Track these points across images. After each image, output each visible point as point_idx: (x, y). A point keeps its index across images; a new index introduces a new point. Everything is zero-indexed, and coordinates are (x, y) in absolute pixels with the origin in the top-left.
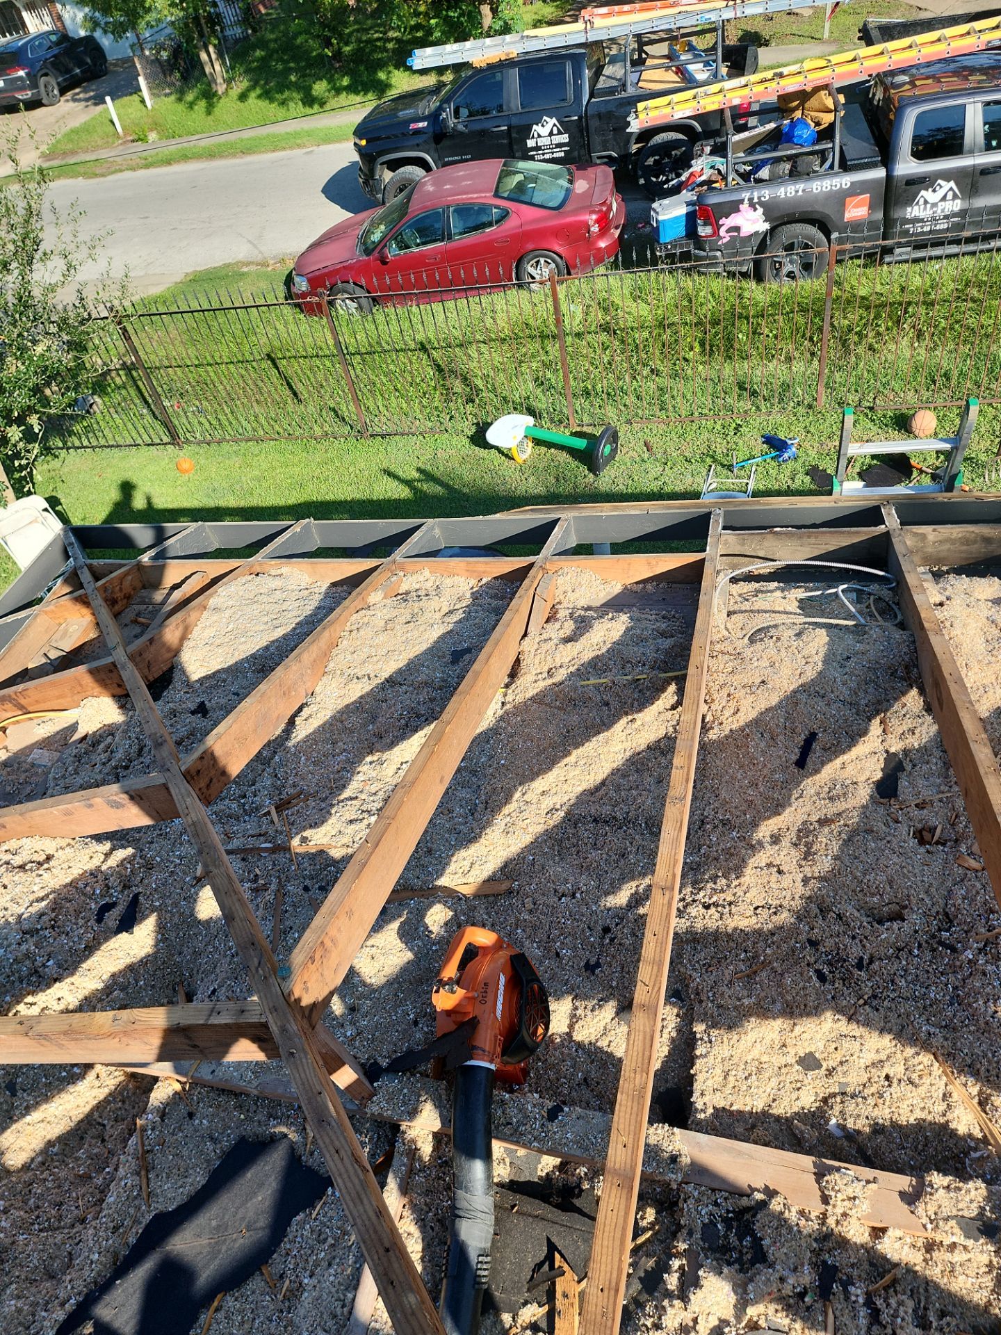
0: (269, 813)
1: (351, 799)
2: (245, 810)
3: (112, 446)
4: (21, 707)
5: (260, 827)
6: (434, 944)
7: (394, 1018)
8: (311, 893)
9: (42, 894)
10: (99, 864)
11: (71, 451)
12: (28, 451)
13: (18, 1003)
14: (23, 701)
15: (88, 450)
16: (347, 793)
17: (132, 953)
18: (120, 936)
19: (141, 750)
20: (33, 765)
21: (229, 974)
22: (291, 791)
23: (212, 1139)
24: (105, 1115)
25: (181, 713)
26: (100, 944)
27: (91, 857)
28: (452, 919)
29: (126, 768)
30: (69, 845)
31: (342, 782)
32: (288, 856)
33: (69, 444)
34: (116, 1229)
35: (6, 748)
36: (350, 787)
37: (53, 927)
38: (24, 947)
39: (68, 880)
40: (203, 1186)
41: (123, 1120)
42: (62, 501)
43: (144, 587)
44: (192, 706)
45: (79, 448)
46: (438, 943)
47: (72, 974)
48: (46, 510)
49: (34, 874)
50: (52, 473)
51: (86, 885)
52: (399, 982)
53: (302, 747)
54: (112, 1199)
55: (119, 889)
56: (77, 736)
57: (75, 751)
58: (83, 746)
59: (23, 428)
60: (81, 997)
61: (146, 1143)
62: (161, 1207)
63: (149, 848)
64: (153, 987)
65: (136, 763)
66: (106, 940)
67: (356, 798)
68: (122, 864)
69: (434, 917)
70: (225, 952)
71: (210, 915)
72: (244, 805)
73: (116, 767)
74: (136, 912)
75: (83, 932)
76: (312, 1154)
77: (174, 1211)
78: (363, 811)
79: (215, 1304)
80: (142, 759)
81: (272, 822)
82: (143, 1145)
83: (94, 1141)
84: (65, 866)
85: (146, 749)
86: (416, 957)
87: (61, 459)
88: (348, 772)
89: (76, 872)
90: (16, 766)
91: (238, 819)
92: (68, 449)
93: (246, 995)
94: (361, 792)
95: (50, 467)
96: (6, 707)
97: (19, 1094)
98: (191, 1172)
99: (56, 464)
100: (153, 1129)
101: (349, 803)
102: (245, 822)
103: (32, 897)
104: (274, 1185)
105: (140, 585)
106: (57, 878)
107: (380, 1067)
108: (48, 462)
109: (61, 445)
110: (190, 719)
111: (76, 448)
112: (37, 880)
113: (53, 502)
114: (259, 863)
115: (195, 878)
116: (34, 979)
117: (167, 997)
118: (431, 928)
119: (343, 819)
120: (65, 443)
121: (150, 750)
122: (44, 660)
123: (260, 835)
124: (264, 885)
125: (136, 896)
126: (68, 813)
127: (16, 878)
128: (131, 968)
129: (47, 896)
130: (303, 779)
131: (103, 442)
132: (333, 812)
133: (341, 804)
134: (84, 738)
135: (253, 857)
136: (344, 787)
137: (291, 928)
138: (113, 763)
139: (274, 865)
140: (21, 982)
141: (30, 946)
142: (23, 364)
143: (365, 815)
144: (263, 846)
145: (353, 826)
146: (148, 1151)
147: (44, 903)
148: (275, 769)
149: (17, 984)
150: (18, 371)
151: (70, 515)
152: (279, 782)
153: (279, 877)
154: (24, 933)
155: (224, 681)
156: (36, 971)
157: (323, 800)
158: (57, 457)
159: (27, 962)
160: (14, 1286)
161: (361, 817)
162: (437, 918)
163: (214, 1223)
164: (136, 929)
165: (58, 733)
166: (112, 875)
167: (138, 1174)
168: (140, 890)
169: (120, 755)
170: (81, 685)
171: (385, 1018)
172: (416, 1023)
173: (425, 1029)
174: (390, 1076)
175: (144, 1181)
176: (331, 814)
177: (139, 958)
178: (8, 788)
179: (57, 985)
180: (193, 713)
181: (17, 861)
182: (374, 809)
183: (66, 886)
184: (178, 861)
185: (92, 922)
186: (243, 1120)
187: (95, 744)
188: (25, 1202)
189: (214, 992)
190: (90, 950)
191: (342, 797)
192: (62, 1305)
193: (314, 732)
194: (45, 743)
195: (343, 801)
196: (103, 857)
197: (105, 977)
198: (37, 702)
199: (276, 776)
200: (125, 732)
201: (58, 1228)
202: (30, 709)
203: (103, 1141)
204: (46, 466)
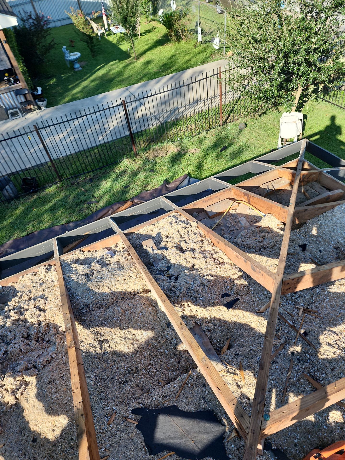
0: (299, 309)
1: (335, 333)
2: (292, 298)
3: (339, 106)
4: (249, 200)
5: (293, 311)
6: (326, 425)
7: (289, 434)
8: (293, 357)
9: (214, 274)
10: (235, 278)
11: (324, 101)
12: (310, 96)
13: (186, 302)
14: (251, 199)
15: (329, 103)
16: (334, 329)
17: (224, 316)
18: (225, 307)
19: (273, 246)
20: (239, 221)
21: (246, 354)
22: (314, 308)
23: (205, 400)
24: (184, 355)
25: (296, 243)
26: (217, 305)
27: (234, 274)
28: (341, 423)
29: (265, 249)
30: (231, 264)
31: (336, 323)
32: (295, 334)
33: (325, 98)
34: (164, 397)
35: (236, 210)
36: (338, 327)
37: (209, 288)
38: (198, 288)
39: (223, 276)
40: (192, 412)
41: (188, 361)
42: (308, 118)
43: (316, 181)
44: (301, 243)
45: (327, 101)
46: (328, 427)
47: (204, 308)
48: (301, 120)
49: (216, 265)
50: (312, 106)
51: (226, 282)
52: (301, 424)
53: (331, 295)
54: (169, 387)
55: (234, 292)
56: (258, 224)
57: (254, 229)
58: (257, 229)
59: (316, 87)
60: (202, 316)
61: (188, 380)
62: (178, 405)
63: (252, 286)
64: (222, 332)
65: (269, 249)
66: (220, 305)
67: (337, 335)
68: (241, 285)
69: (334, 415)
70: (250, 345)
71: (255, 328)
72: (293, 296)
73: (261, 246)
74: (234, 305)
75: (216, 297)
76: (228, 442)
77: (180, 410)
78: (336, 344)
79: (171, 453)
80: (271, 250)
81: (298, 313)
82: (187, 380)
83: (177, 360)
84: (226, 270)
85: (275, 248)
86: (315, 422)
87: (318, 102)
88: (342, 320)
89: (227, 275)
90: (234, 218)
91: (287, 300)
92: (324, 100)
93: (246, 367)
94: (341, 333)
95: (313, 104)
96: (245, 197)
97: (169, 328)
98: (192, 403)
99: (316, 103)
100: (192, 378)
101: (333, 335)
102: (289, 303)
103: (211, 272)
104: (211, 438)
105: (315, 179)
106: (221, 272)
107: (271, 447)
108: (313, 101)
109: (322, 97)
110: (297, 247)
111: (326, 101)
112: (215, 268)
113: (305, 117)
114: (283, 326)
115: (259, 310)
116: (194, 299)
117: (224, 339)
118: (330, 418)
119: (326, 340)
120: (324, 97)
121: (276, 249)
122: (266, 187)
123: (291, 315)
124: (279, 336)
125: (238, 299)
126: (238, 257)
127: (211, 262)
128: (220, 320)
129: (215, 276)
130: (322, 308)
131: (336, 103)
132: (324, 333)
133: (330, 333)
134: (260, 227)
135: (283, 321)
136: (336, 325)
137: (277, 363)
138: (262, 244)
139: (288, 332)
140: (191, 297)
141: (199, 289)
142: (333, 63)
143: (336, 346)
144: (289, 321)
145: (328, 347)
146: (186, 383)
147: (212, 278)
148: (313, 294)
149: (189, 297)
150: (329, 66)
151: (307, 125)
152: (311, 301)
153: (286, 339)
154: (201, 283)
155: (320, 242)
156: (196, 298)
157: (324, 324)
158: (317, 101)
159: (196, 293)
160: (133, 383)
161: (334, 345)
162: (335, 416)
163: (187, 428)
164: (230, 310)
165: (253, 216)
166: (236, 286)
167: (180, 387)
168: (240, 299)
169: (266, 243)
170: (271, 208)
171: (286, 431)
172: (296, 445)
173: (298, 452)
174: (272, 454)
175: (180, 392)
176: (323, 333)
177: (225, 320)
178: (228, 224)
179: (199, 307)
180: (300, 246)
181: (215, 256)
182: (342, 346)
183: (221, 277)
184: (258, 299)
185: (220, 296)
186: (217, 404)
187: (261, 231)
188: (151, 360)
189: (238, 355)
190: (214, 304)
191: (332, 329)
192: (139, 403)
193: (340, 293)
194: (247, 217)
195: (331, 331)
196: (237, 277)
197: (212, 316)
198: (255, 203)
199: (312, 297)
200: (273, 236)
201: (152, 377)
202: (251, 203)
203: (179, 362)
204: (312, 103)
